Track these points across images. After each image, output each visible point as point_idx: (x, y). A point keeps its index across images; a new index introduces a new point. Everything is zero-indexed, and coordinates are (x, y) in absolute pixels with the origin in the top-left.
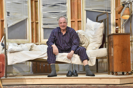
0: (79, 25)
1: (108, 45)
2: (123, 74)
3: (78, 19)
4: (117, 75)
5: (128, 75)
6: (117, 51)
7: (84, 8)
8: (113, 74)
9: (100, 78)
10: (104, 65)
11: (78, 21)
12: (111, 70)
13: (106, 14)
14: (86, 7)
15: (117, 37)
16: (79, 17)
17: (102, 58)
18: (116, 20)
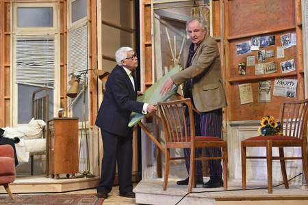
0: (7, 105)
1: (48, 135)
2: (68, 177)
3: (5, 95)
4: (59, 178)
5: (74, 178)
6: (60, 144)
7: (15, 81)
8: (53, 177)
9: (33, 184)
10: (43, 164)
11: (6, 99)
12: (50, 172)
13: (45, 91)
14: (18, 79)
15: (60, 123)
16: (7, 93)
17: (39, 153)
18: (61, 98)
